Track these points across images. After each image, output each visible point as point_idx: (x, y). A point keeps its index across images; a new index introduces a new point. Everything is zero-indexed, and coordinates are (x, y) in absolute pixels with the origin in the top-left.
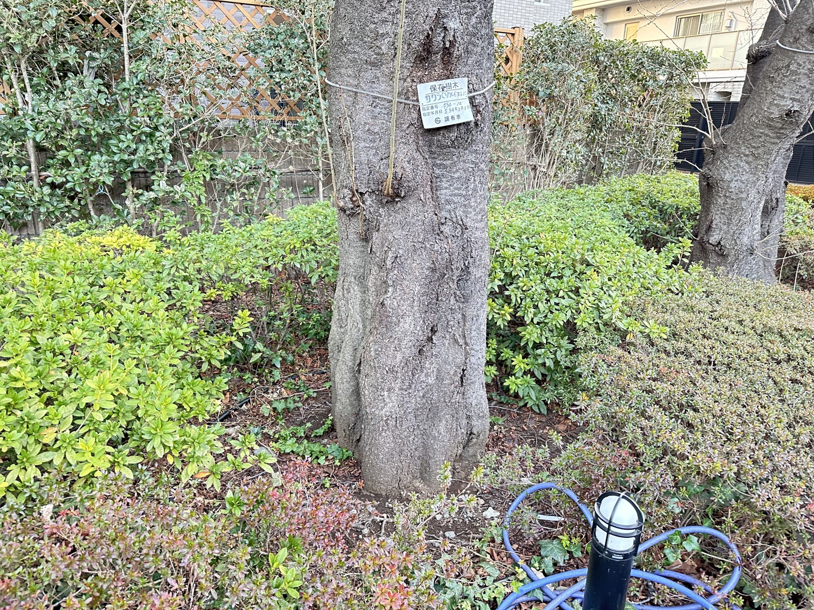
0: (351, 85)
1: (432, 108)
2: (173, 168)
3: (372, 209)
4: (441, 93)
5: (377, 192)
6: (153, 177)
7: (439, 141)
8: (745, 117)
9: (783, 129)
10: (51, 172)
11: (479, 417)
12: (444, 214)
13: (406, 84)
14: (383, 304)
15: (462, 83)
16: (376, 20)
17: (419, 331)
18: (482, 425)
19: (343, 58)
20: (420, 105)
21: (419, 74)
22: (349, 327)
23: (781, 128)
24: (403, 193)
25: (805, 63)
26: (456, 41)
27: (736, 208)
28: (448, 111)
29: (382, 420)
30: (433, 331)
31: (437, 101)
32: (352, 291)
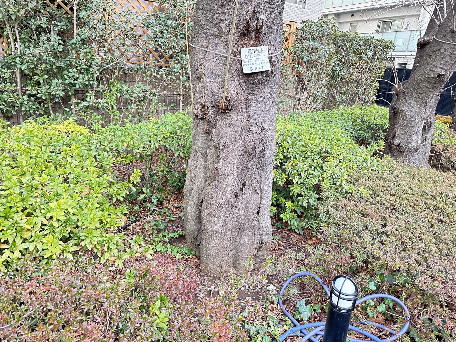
0: (204, 47)
1: (248, 62)
2: (98, 89)
3: (212, 116)
4: (253, 54)
5: (216, 107)
6: (87, 94)
7: (251, 80)
8: (415, 77)
9: (435, 84)
10: (29, 88)
11: (267, 234)
12: (252, 120)
13: (234, 48)
14: (217, 169)
15: (264, 49)
16: (220, 12)
17: (236, 185)
18: (268, 238)
19: (200, 32)
20: (242, 60)
21: (242, 43)
22: (196, 181)
23: (434, 84)
24: (230, 108)
25: (448, 49)
26: (263, 26)
27: (409, 126)
28: (257, 64)
29: (213, 233)
30: (244, 185)
31: (251, 58)
32: (199, 161)
